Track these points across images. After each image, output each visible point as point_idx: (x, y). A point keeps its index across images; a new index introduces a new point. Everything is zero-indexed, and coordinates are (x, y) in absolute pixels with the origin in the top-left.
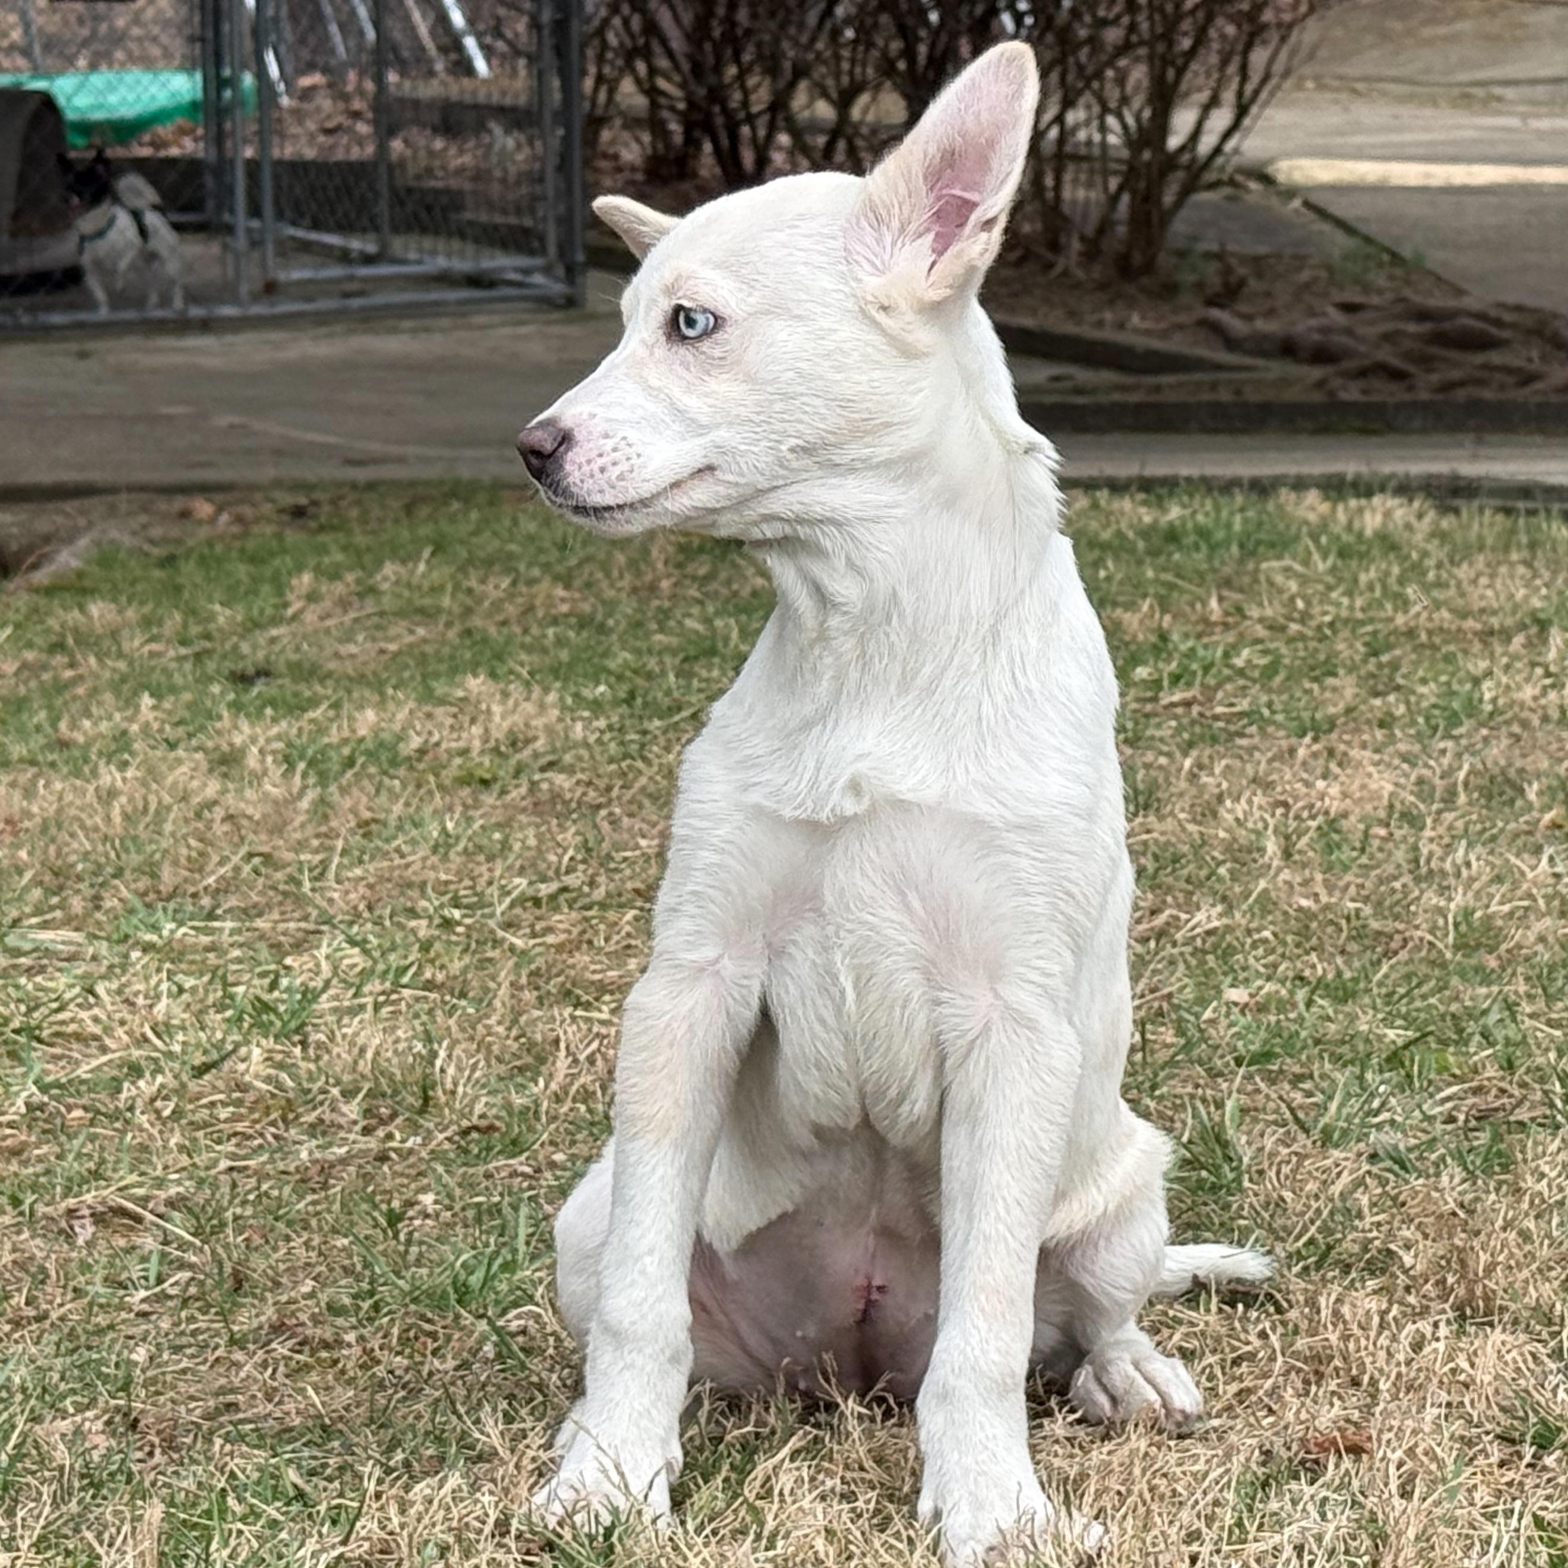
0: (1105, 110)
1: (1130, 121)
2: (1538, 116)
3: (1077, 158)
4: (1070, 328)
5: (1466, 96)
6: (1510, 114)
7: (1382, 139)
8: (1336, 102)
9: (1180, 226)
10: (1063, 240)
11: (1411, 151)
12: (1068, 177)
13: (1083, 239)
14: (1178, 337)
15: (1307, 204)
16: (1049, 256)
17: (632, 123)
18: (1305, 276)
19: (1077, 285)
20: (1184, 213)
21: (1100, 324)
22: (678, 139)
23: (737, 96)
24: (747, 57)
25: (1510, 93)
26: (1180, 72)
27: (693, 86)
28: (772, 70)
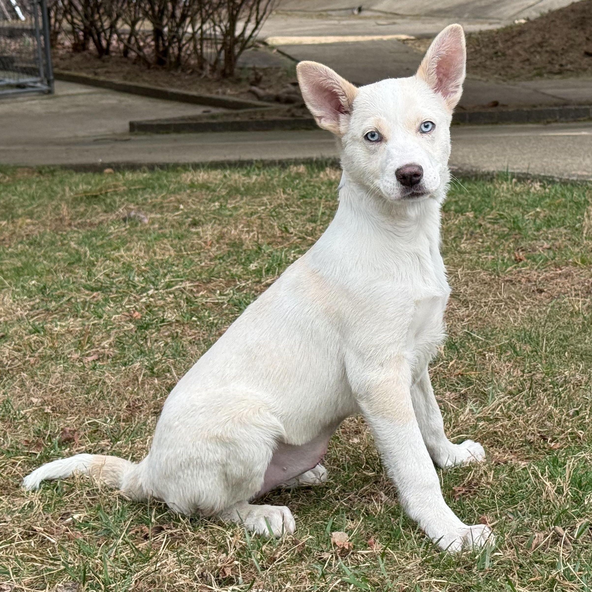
0: (215, 25)
1: (223, 28)
2: (343, 20)
3: (207, 39)
4: (208, 95)
5: (321, 15)
6: (335, 20)
7: (298, 29)
8: (282, 18)
9: (240, 60)
10: (204, 65)
11: (307, 33)
12: (204, 45)
13: (210, 65)
14: (242, 96)
15: (279, 51)
16: (200, 71)
17: (67, 32)
18: (280, 74)
19: (209, 80)
20: (242, 56)
21: (217, 93)
22: (82, 38)
23: (99, 24)
24: (101, 11)
25: (333, 13)
26: (238, 12)
27: (85, 21)
28: (110, 16)
